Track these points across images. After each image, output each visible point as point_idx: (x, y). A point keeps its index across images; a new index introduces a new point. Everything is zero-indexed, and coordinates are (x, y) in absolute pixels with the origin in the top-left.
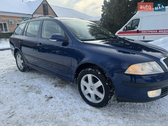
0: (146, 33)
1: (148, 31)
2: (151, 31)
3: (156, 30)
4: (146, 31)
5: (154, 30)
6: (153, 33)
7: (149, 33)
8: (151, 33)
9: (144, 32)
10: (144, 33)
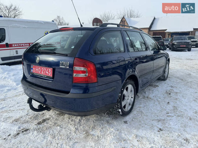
0: (17, 46)
1: (20, 44)
2: (23, 44)
3: (27, 44)
4: (17, 44)
5: (26, 44)
6: (25, 46)
7: (21, 46)
8: (23, 46)
9: (16, 45)
10: (16, 47)
